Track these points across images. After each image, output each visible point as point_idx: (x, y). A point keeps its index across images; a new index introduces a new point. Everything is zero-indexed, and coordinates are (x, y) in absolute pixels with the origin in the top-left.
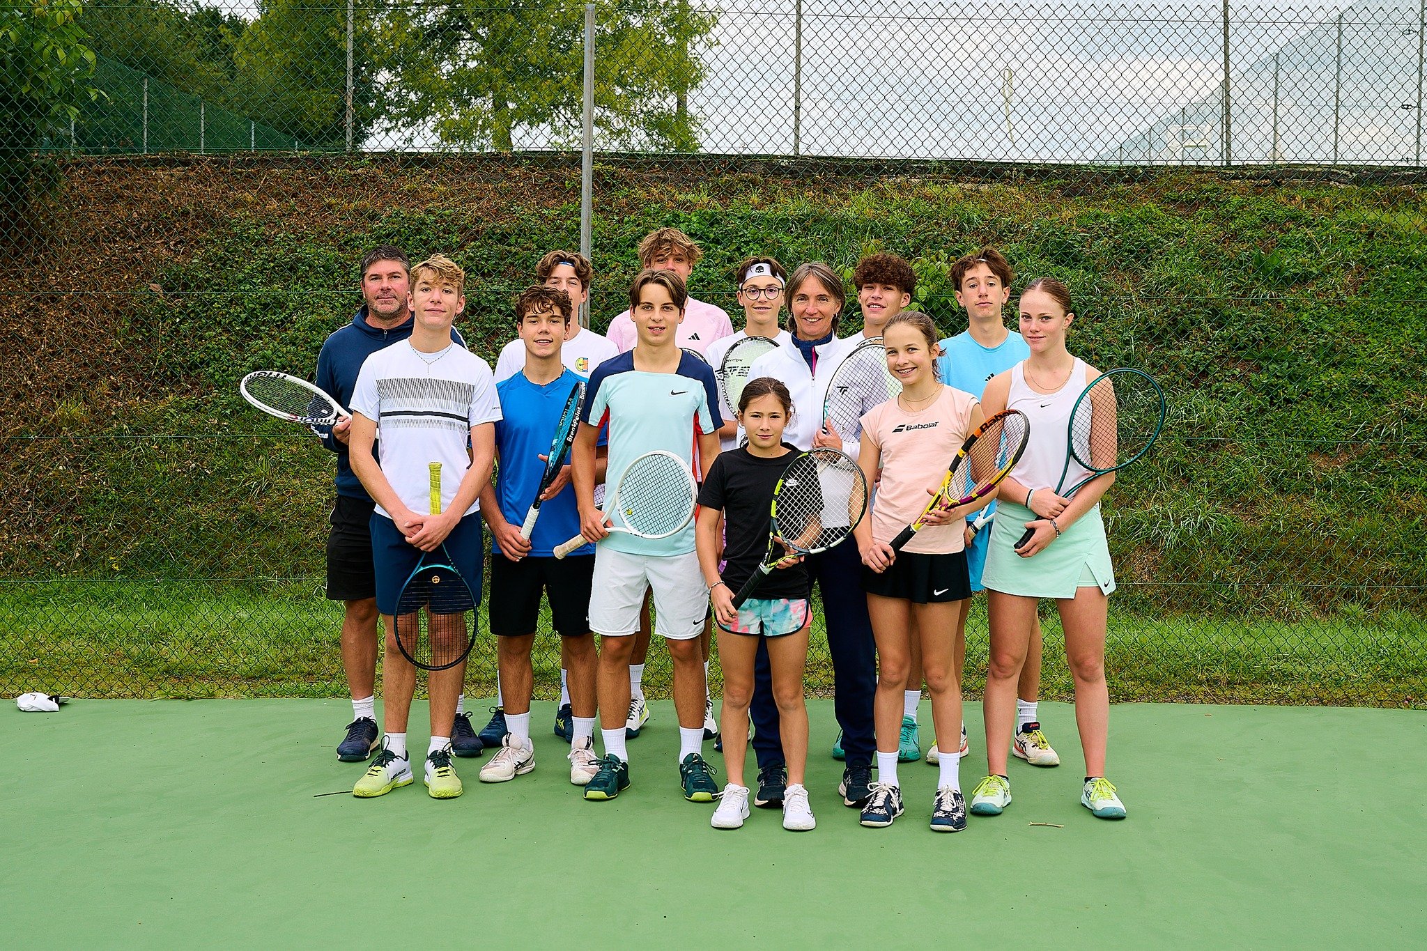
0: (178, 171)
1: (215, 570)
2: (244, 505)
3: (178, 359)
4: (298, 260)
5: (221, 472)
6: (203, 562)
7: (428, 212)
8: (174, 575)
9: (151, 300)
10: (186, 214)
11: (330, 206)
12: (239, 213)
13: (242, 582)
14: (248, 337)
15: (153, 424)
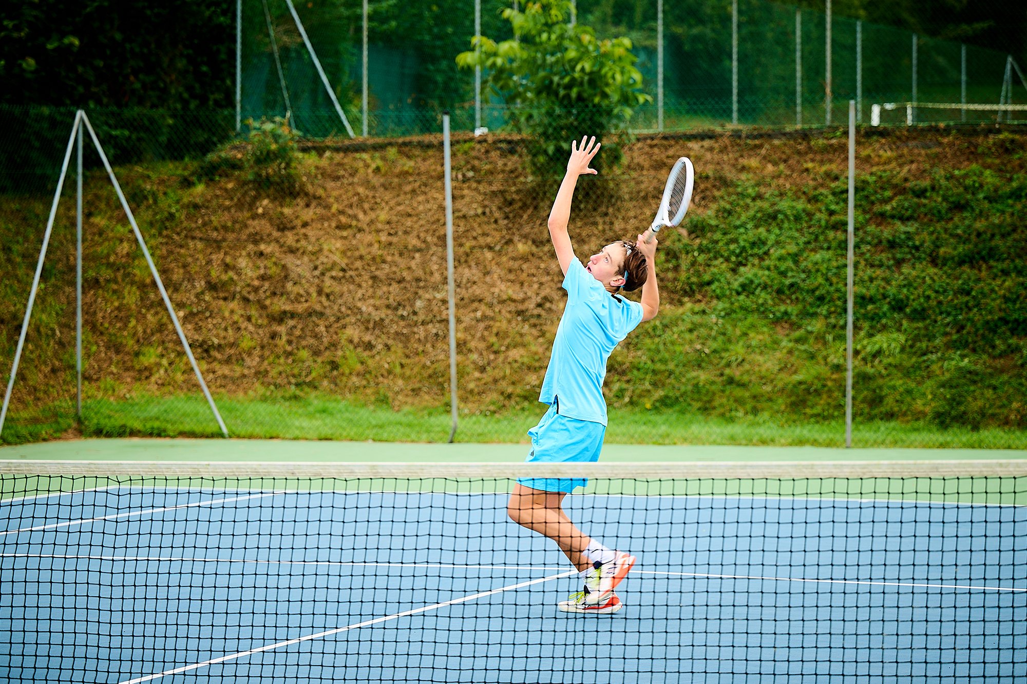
0: (707, 143)
1: (706, 409)
2: (727, 371)
3: (694, 279)
4: (779, 211)
5: (715, 351)
6: (699, 404)
7: (872, 174)
8: (683, 412)
9: (679, 240)
10: (707, 178)
11: (807, 170)
12: (744, 176)
13: (723, 415)
14: (740, 264)
15: (675, 322)
